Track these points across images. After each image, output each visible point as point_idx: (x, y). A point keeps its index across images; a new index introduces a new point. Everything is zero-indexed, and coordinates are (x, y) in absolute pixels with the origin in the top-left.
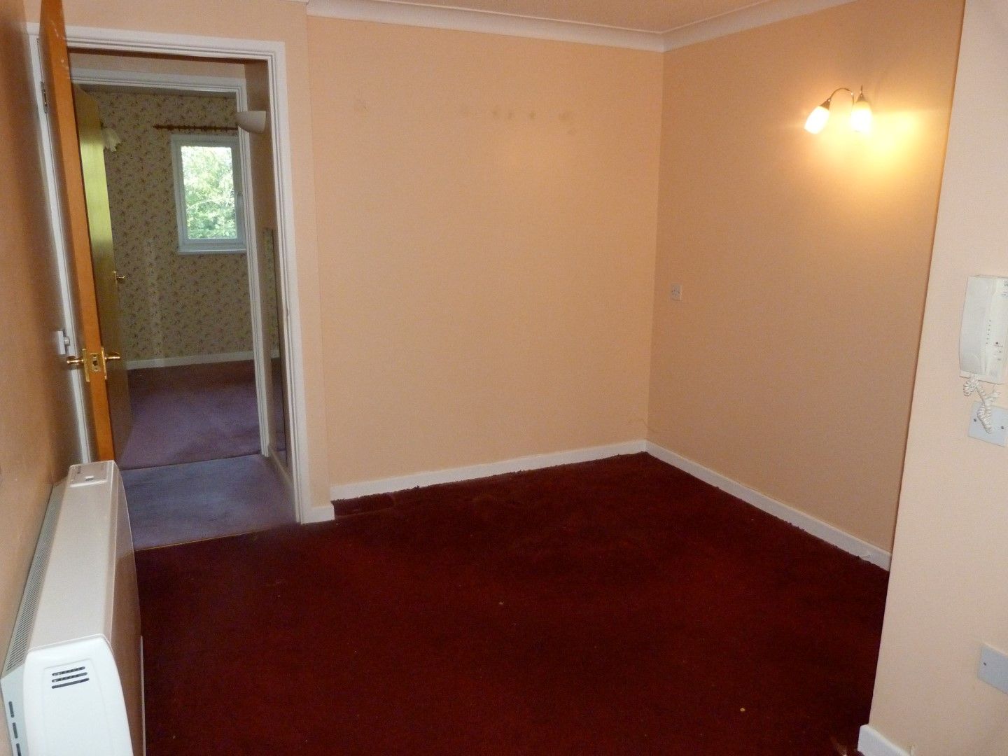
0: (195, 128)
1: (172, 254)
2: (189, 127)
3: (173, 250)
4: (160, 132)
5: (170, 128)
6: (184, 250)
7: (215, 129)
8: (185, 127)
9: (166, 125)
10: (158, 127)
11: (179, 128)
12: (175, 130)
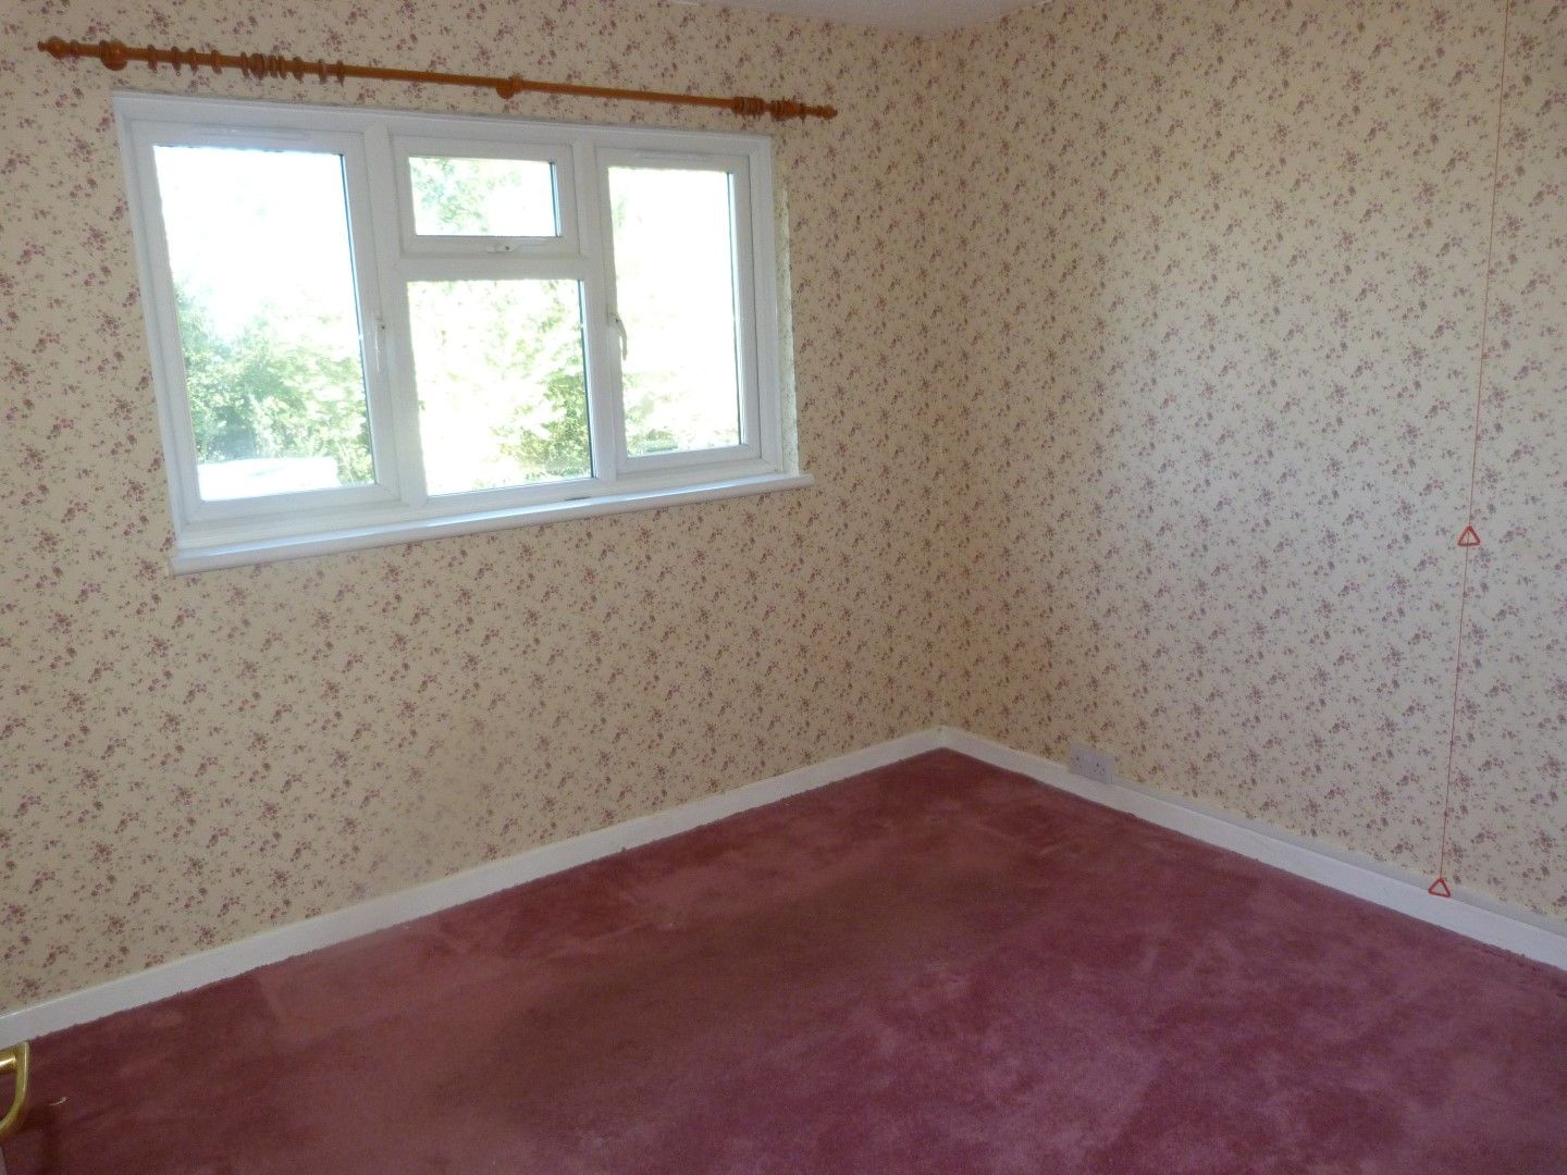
0: (216, 61)
1: (149, 568)
2: (193, 59)
3: (153, 556)
4: (60, 75)
5: (113, 56)
6: (195, 547)
7: (299, 68)
8: (176, 58)
9: (96, 42)
10: (58, 49)
11: (151, 56)
12: (131, 64)
